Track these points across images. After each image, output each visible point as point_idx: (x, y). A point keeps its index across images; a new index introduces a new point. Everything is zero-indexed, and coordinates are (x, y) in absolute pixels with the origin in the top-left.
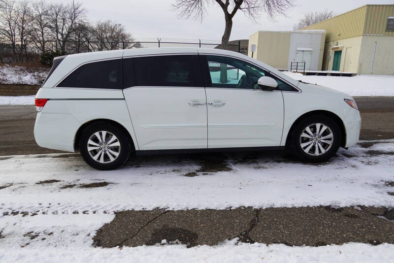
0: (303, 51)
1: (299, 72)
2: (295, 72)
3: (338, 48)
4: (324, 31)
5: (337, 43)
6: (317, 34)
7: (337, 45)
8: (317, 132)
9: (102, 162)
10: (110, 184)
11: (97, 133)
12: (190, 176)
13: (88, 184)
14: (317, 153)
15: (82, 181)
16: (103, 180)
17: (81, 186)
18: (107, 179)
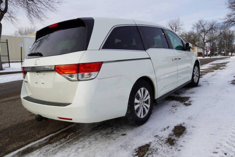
8: (196, 71)
9: (142, 117)
10: (183, 126)
11: (139, 90)
12: (190, 104)
13: (173, 133)
14: (196, 82)
15: (162, 135)
16: (168, 127)
17: (176, 136)
18: (168, 125)
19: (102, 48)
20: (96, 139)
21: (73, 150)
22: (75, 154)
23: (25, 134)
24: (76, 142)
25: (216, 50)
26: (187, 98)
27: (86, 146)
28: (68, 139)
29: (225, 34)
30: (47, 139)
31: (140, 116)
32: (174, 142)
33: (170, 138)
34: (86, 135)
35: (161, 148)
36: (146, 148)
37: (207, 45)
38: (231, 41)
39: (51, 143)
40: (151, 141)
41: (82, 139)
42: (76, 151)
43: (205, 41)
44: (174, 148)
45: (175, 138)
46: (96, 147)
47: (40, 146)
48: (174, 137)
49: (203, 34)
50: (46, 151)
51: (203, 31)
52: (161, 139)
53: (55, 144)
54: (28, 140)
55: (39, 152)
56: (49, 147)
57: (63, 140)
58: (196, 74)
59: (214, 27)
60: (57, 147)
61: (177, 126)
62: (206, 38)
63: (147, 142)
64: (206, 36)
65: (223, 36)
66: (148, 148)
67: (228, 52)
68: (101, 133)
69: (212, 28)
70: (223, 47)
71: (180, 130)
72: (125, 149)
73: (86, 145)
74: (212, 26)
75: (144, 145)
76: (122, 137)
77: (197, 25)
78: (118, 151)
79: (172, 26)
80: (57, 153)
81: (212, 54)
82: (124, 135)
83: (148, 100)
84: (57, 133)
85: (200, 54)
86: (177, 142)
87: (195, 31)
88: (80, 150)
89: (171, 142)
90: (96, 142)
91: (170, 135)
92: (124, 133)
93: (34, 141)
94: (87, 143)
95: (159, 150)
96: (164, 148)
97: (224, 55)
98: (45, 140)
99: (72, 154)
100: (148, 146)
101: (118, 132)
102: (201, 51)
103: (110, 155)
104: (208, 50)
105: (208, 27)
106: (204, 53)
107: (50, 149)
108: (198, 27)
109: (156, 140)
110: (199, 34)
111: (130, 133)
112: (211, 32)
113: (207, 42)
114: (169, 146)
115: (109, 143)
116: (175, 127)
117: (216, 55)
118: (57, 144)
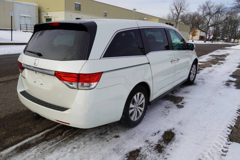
0: (25, 17)
1: (29, 32)
2: (26, 32)
3: (49, 17)
4: (36, 4)
5: (47, 13)
6: (32, 6)
7: (47, 15)
8: (193, 69)
9: (136, 119)
10: (173, 131)
11: (135, 96)
12: (182, 107)
13: (162, 139)
14: (192, 80)
15: (153, 140)
16: (159, 132)
17: (165, 143)
18: (158, 130)
19: (103, 57)
20: (91, 139)
21: (69, 150)
22: (70, 154)
23: (21, 127)
24: (72, 141)
25: (219, 35)
26: (181, 99)
27: (81, 147)
28: (64, 137)
29: (231, 19)
30: (44, 134)
31: (134, 119)
32: (162, 149)
33: (159, 145)
34: (81, 134)
35: (150, 155)
36: (136, 154)
37: (211, 29)
38: (236, 27)
39: (47, 140)
40: (141, 146)
41: (77, 138)
42: (72, 151)
43: (209, 25)
44: (161, 155)
45: (164, 145)
46: (90, 148)
47: (37, 143)
48: (162, 144)
49: (208, 18)
50: (43, 148)
51: (209, 14)
52: (151, 145)
53: (51, 142)
54: (25, 135)
55: (36, 149)
56: (45, 145)
57: (58, 138)
58: (193, 72)
59: (220, 10)
60: (54, 145)
61: (167, 132)
62: (211, 22)
63: (138, 147)
64: (211, 20)
65: (229, 21)
66: (138, 154)
67: (230, 38)
68: (95, 133)
69: (218, 12)
70: (227, 32)
71: (169, 136)
72: (117, 153)
73: (81, 145)
74: (219, 9)
75: (134, 150)
76: (115, 139)
77: (204, 6)
78: (110, 154)
79: (177, 6)
80: (54, 152)
81: (214, 39)
82: (117, 137)
83: (143, 103)
84: (53, 129)
85: (201, 38)
86: (165, 150)
87: (201, 13)
88: (75, 150)
89: (159, 149)
90: (91, 142)
91: (160, 141)
92: (117, 135)
93: (31, 136)
94: (82, 143)
95: (148, 157)
96: (152, 155)
97: (227, 41)
98: (42, 136)
99: (68, 155)
100: (138, 151)
101: (112, 133)
102: (203, 34)
103: (103, 158)
104: (211, 34)
105: (214, 10)
106: (206, 36)
107: (47, 147)
108: (204, 8)
109: (146, 146)
110: (204, 17)
111: (123, 136)
112: (217, 15)
113: (210, 26)
114: (157, 153)
115: (103, 145)
116: (165, 132)
117: (218, 40)
118: (54, 141)
